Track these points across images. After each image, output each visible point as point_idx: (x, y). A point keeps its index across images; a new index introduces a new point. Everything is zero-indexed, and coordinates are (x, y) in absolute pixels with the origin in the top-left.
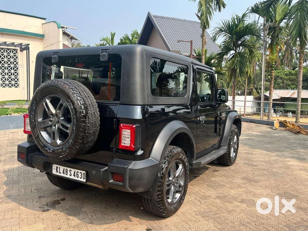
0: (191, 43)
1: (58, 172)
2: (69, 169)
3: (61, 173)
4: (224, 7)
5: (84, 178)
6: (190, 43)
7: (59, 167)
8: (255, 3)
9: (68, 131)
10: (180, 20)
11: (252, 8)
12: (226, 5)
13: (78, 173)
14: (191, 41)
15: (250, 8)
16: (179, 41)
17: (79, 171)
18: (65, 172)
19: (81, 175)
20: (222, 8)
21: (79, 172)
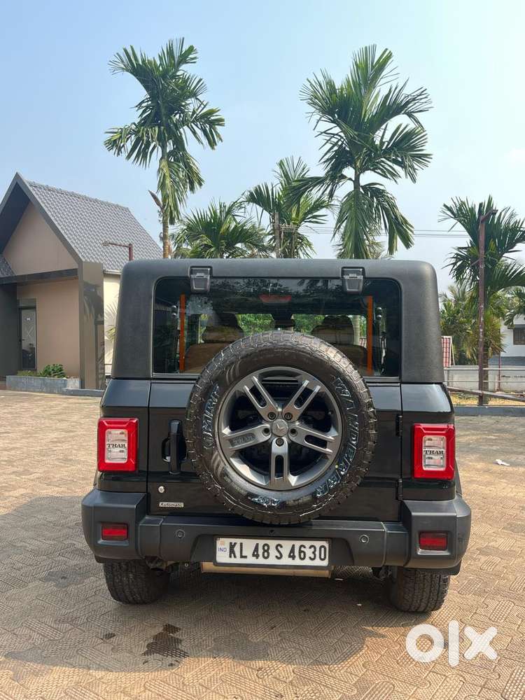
0: (130, 248)
1: (235, 557)
2: (272, 543)
3: (246, 557)
4: (200, 185)
5: (323, 557)
6: (127, 249)
7: (241, 544)
8: (256, 185)
9: (328, 450)
10: (86, 199)
11: (251, 194)
12: (203, 181)
13: (303, 549)
14: (130, 244)
15: (247, 194)
16: (106, 244)
17: (307, 543)
18: (260, 551)
19: (314, 553)
20: (196, 184)
21: (307, 546)
